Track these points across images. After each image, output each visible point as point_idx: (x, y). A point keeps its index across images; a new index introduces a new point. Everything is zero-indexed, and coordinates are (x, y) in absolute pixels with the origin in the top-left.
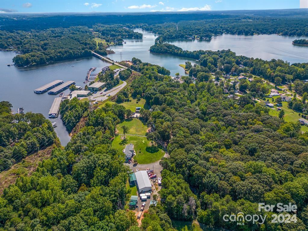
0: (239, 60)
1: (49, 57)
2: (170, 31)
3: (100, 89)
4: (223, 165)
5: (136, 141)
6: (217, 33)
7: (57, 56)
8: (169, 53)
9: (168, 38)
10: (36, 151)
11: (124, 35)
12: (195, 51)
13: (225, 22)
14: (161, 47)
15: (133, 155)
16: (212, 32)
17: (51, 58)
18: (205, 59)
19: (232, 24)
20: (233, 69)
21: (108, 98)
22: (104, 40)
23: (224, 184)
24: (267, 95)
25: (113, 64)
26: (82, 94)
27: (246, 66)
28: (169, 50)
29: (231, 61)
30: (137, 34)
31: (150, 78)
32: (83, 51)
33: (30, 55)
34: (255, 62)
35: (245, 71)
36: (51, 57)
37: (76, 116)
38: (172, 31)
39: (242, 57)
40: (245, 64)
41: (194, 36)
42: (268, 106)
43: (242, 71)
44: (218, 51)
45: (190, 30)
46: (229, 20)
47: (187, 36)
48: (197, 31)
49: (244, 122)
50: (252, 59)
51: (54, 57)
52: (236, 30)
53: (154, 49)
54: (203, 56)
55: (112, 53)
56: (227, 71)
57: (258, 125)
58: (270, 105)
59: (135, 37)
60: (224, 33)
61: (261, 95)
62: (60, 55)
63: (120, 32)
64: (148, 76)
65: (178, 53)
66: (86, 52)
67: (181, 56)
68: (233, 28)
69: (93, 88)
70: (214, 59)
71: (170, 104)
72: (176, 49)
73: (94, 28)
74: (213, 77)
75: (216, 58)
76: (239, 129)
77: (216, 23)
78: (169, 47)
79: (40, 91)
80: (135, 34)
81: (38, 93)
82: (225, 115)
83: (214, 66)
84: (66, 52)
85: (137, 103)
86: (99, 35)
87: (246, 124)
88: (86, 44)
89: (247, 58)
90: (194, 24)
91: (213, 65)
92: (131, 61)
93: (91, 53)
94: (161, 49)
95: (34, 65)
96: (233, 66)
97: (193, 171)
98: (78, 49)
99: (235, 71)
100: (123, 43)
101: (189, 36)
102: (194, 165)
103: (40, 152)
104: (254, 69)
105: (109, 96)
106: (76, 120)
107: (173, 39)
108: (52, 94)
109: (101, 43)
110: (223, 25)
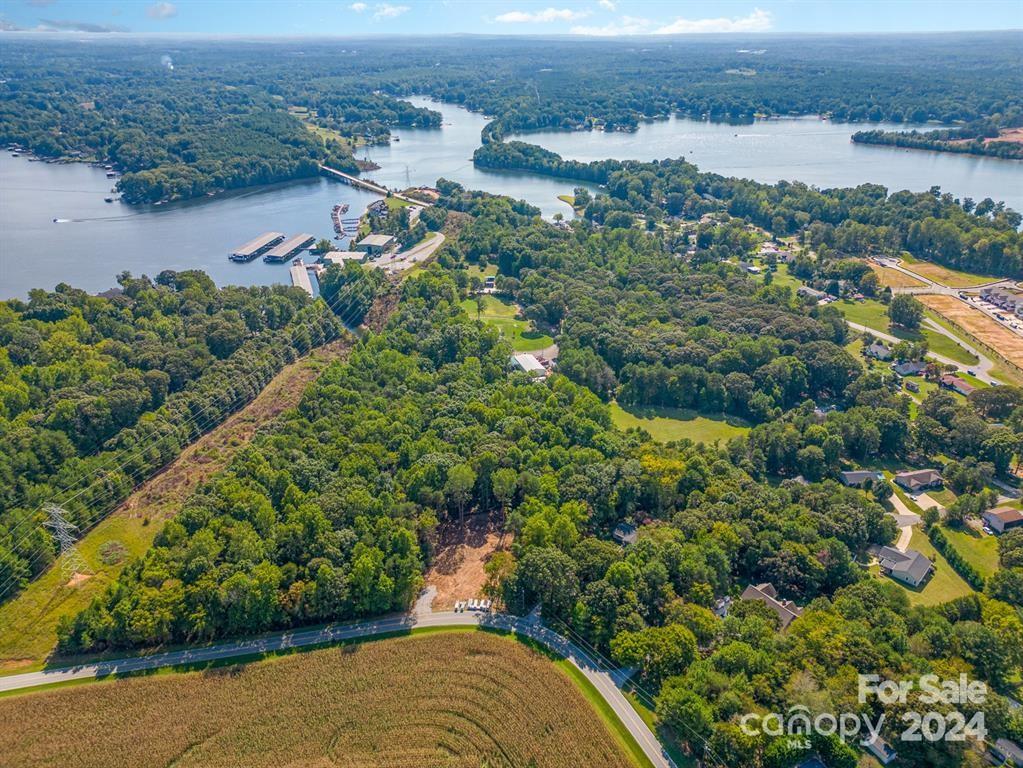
0: (704, 183)
1: (213, 180)
2: (519, 104)
3: (386, 248)
6: (654, 112)
7: (231, 175)
8: (526, 167)
9: (516, 127)
11: (387, 117)
12: (596, 163)
13: (676, 78)
14: (505, 151)
16: (639, 108)
17: (218, 182)
18: (622, 181)
19: (698, 85)
20: (688, 203)
21: (413, 264)
22: (338, 132)
24: (753, 253)
25: (389, 195)
26: (353, 257)
27: (718, 197)
28: (527, 161)
29: (684, 185)
30: (427, 113)
32: (297, 163)
34: (737, 186)
35: (714, 208)
36: (217, 178)
38: (525, 105)
39: (712, 177)
40: (717, 194)
41: (590, 121)
42: (750, 271)
43: (707, 209)
44: (655, 162)
45: (578, 104)
46: (690, 73)
47: (569, 120)
48: (596, 105)
49: (695, 288)
50: (732, 179)
51: (225, 179)
52: (705, 105)
53: (485, 156)
54: (616, 174)
55: (374, 167)
56: (674, 209)
57: (720, 291)
58: (753, 269)
59: (419, 122)
60: (674, 111)
61: (739, 253)
62: (239, 174)
63: (372, 107)
64: (494, 217)
65: (551, 168)
66: (304, 165)
67: (560, 176)
68: (699, 98)
69: (370, 247)
70: (645, 181)
71: (556, 265)
72: (545, 156)
73: (286, 93)
74: (643, 223)
75: (647, 179)
76: (686, 300)
77: (650, 79)
78: (527, 150)
79: (245, 256)
80: (418, 115)
81: (239, 260)
82: (661, 281)
83: (643, 197)
84: (253, 165)
85: (482, 270)
86: (310, 115)
87: (698, 293)
88: (296, 143)
89: (721, 179)
90: (586, 82)
91: (640, 195)
92: (434, 187)
93: (317, 166)
94: (507, 159)
95: (177, 200)
96: (689, 196)
97: (608, 344)
98: (283, 159)
99: (692, 208)
100: (391, 140)
101: (574, 121)
104: (734, 204)
105: (414, 261)
107: (529, 128)
108: (273, 260)
109: (334, 140)
110: (669, 86)
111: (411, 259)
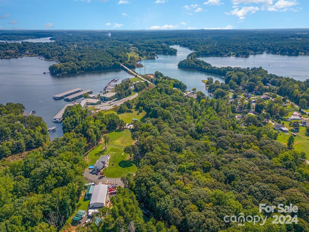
0: (268, 78)
1: (80, 68)
2: (205, 47)
3: (110, 99)
4: (188, 190)
5: (115, 153)
6: (257, 51)
7: (87, 66)
8: (196, 68)
9: (202, 55)
10: (22, 152)
11: (159, 51)
12: (223, 68)
13: (269, 40)
14: (189, 62)
15: (104, 167)
16: (251, 49)
17: (82, 69)
18: (230, 75)
19: (277, 42)
20: (257, 87)
21: (113, 107)
22: (138, 54)
23: (176, 212)
24: (286, 117)
25: (136, 76)
26: (92, 102)
27: (274, 85)
28: (197, 66)
29: (257, 79)
30: (172, 49)
31: (160, 91)
32: (113, 63)
33: (63, 65)
34: (283, 81)
35: (269, 90)
36: (82, 67)
37: (73, 122)
38: (207, 47)
39: (271, 76)
40: (273, 83)
41: (230, 53)
42: (281, 130)
43: (266, 90)
44: (248, 68)
45: (228, 47)
46: (275, 39)
47: (222, 52)
48: (234, 48)
49: (237, 144)
50: (282, 77)
51: (85, 68)
52: (278, 49)
53: (182, 64)
54: (229, 72)
55: (141, 66)
56: (250, 89)
57: (254, 150)
58: (284, 129)
59: (169, 52)
60: (266, 51)
61: (277, 118)
62: (90, 66)
63: (156, 47)
64: (159, 88)
65: (205, 69)
66: (115, 64)
67: (208, 72)
68: (276, 46)
69: (104, 98)
70: (238, 76)
71: (166, 118)
72: (204, 64)
73: (134, 43)
74: (231, 95)
75: (240, 75)
76: (230, 152)
77: (259, 40)
78: (197, 62)
79: (58, 98)
80: (169, 50)
81: (56, 99)
82: (220, 135)
83: (236, 83)
84: (96, 63)
85: (138, 114)
86: (136, 50)
87: (239, 147)
88: (117, 57)
89: (276, 77)
90: (234, 41)
91: (234, 82)
92: (154, 74)
93: (120, 65)
94: (189, 65)
95: (66, 74)
96: (258, 84)
97: (151, 192)
98: (109, 61)
99: (259, 90)
100: (156, 57)
101: (224, 53)
102: (154, 185)
103: (25, 153)
104: (281, 89)
106: (72, 126)
107: (206, 55)
108: (67, 100)
109: (133, 57)
110: (266, 43)
111: (114, 105)
